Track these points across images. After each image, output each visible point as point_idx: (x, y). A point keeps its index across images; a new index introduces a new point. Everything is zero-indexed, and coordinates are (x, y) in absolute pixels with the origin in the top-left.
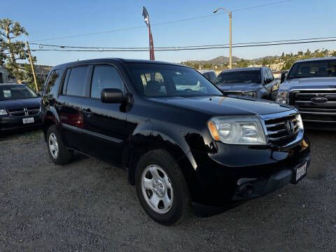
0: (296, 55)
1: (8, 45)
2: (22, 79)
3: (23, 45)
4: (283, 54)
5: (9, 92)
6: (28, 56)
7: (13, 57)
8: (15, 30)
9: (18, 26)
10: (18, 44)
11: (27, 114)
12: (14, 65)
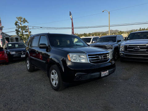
0: (146, 29)
1: (21, 27)
2: (25, 40)
3: (26, 27)
4: (140, 28)
5: (17, 45)
6: (28, 31)
7: (22, 32)
8: (24, 21)
9: (25, 19)
10: (24, 26)
11: (23, 53)
12: (23, 35)
